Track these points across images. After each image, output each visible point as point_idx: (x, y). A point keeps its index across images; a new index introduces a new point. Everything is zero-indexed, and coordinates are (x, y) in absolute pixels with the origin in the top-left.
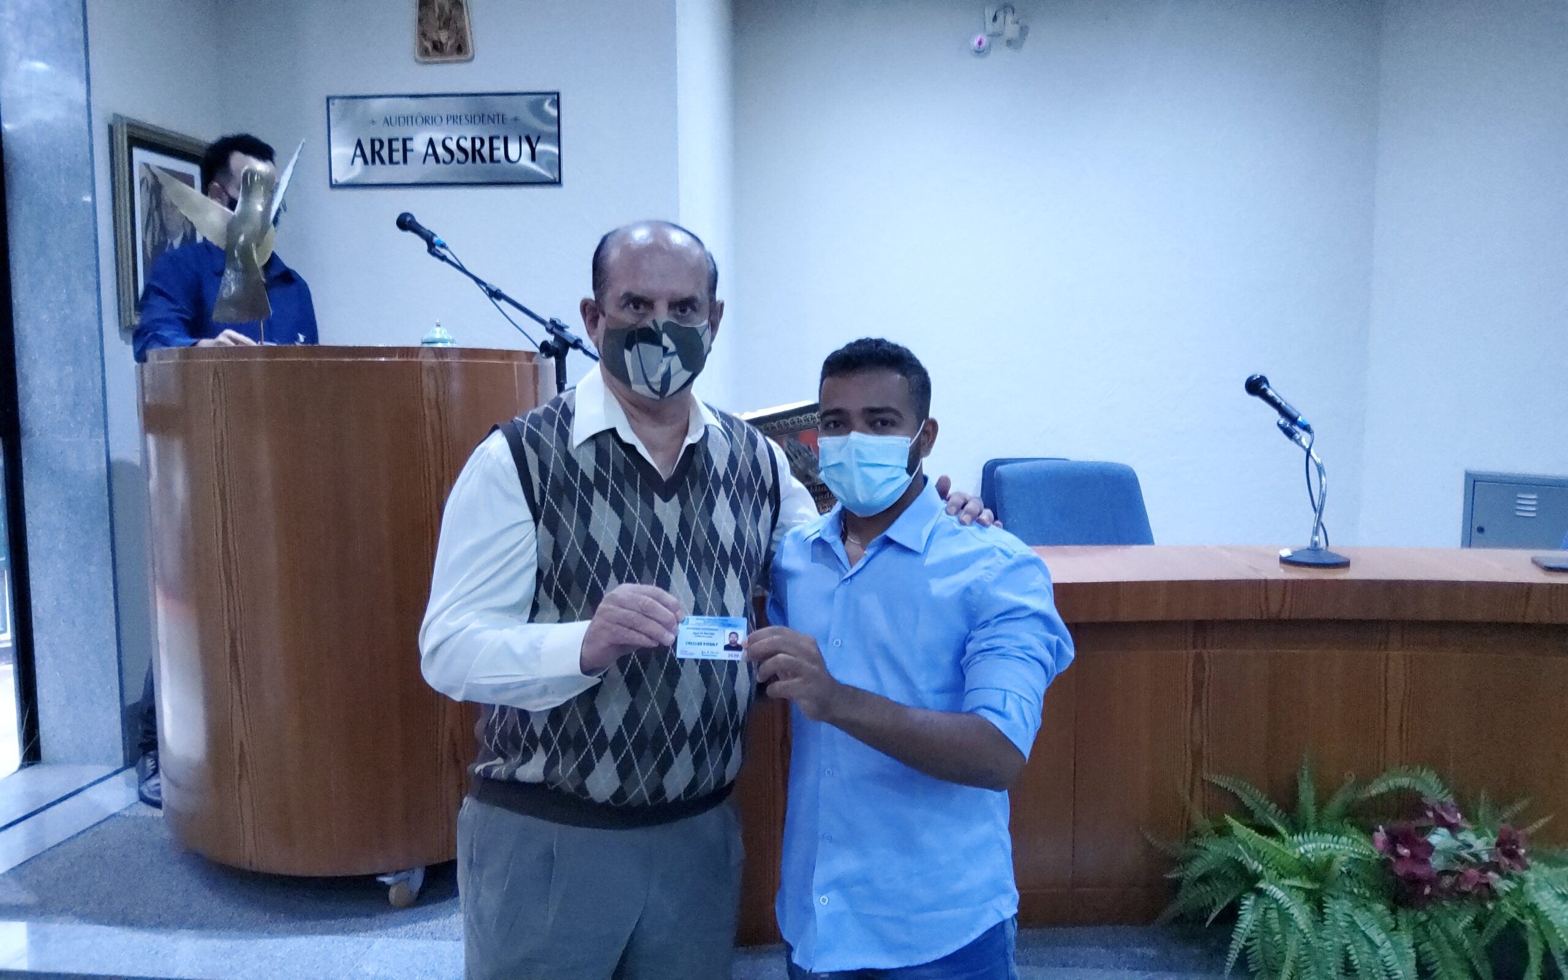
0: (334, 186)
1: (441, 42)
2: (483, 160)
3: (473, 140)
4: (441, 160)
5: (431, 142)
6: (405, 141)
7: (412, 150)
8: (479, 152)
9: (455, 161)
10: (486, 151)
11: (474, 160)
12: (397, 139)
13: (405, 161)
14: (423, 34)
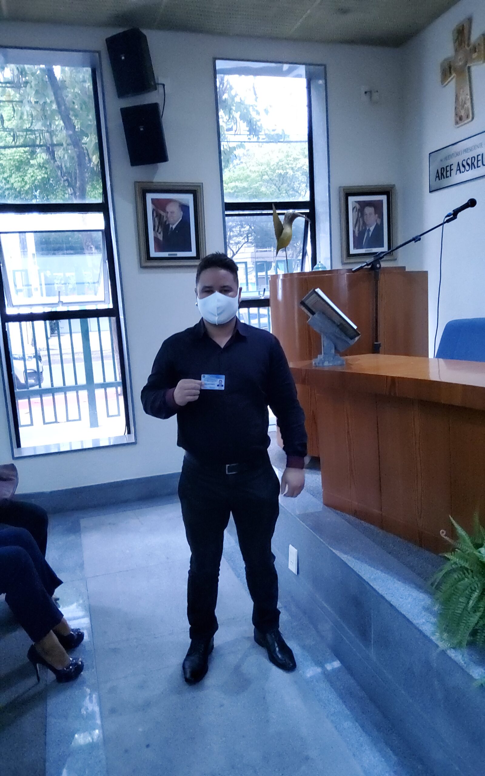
0: (430, 192)
1: (462, 116)
2: (475, 168)
3: (472, 158)
4: (461, 171)
5: (458, 164)
6: (451, 165)
7: (452, 170)
8: (473, 163)
9: (466, 170)
10: (475, 163)
11: (472, 169)
12: (448, 166)
13: (451, 176)
14: (456, 115)
